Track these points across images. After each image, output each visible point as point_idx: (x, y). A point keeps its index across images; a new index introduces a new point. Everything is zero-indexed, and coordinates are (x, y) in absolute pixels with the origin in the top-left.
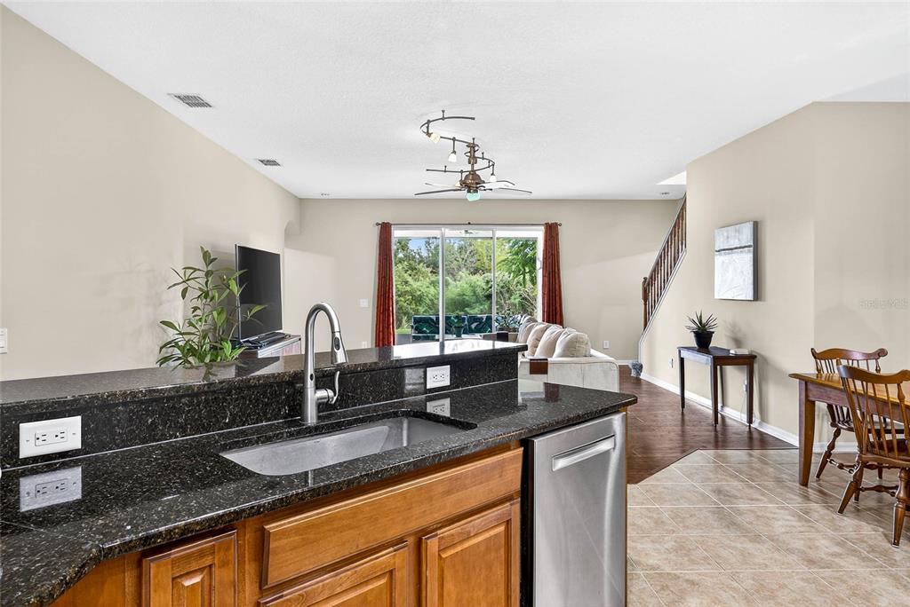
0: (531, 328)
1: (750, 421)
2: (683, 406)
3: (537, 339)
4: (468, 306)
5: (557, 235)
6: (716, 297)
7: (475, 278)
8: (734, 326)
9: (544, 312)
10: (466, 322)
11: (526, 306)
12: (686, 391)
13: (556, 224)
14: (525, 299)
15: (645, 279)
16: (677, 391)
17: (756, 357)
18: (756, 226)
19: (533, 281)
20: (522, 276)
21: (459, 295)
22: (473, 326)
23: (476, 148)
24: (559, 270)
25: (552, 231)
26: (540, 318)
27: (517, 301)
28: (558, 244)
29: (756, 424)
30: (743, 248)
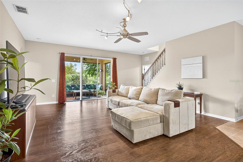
1: (201, 112)
6: (182, 78)
8: (190, 86)
13: (116, 58)
17: (202, 94)
18: (203, 57)
24: (117, 71)
25: (115, 60)
28: (116, 64)
29: (203, 113)
30: (197, 64)
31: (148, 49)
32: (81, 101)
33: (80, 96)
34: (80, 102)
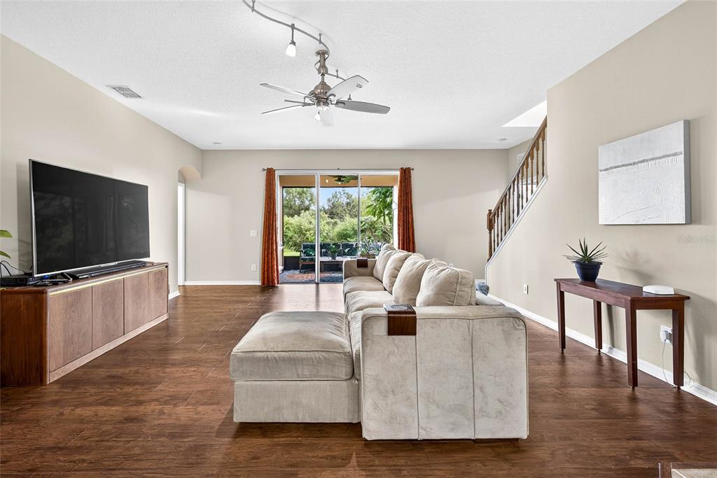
0: (389, 256)
2: (563, 346)
3: (395, 269)
4: (350, 237)
5: (410, 177)
6: (602, 222)
7: (352, 220)
8: (636, 255)
9: (399, 240)
10: (341, 248)
11: (386, 236)
12: (567, 329)
13: (409, 168)
14: (385, 232)
15: (490, 211)
16: (555, 326)
17: (688, 298)
18: (688, 125)
19: (391, 220)
20: (383, 217)
21: (343, 230)
22: (346, 251)
23: (326, 56)
24: (411, 206)
25: (406, 174)
26: (396, 246)
27: (380, 234)
28: (410, 185)
29: (690, 386)
30: (660, 158)
31: (504, 126)
32: (317, 284)
33: (314, 270)
34: (314, 285)
